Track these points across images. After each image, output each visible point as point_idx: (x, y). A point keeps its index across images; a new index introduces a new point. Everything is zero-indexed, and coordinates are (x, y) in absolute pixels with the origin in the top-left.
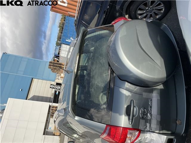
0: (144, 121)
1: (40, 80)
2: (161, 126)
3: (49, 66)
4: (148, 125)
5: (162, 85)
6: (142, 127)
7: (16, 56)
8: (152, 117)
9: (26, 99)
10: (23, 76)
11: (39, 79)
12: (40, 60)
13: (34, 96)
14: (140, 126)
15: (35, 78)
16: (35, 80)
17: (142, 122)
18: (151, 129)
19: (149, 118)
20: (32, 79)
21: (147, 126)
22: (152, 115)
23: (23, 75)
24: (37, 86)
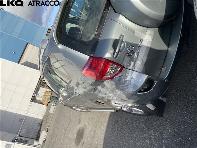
0: (130, 59)
1: (35, 47)
2: (145, 68)
3: (47, 34)
4: (132, 63)
5: (157, 29)
6: (125, 64)
7: (13, 15)
8: (139, 57)
9: (18, 63)
10: (18, 39)
11: (34, 45)
12: (39, 25)
13: (27, 62)
14: (124, 62)
15: (30, 43)
16: (30, 46)
17: (127, 59)
18: (134, 69)
19: (134, 57)
20: (27, 44)
21: (130, 65)
22: (139, 55)
23: (18, 37)
24: (31, 53)
